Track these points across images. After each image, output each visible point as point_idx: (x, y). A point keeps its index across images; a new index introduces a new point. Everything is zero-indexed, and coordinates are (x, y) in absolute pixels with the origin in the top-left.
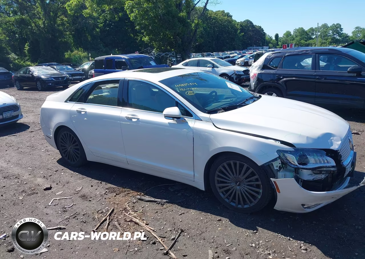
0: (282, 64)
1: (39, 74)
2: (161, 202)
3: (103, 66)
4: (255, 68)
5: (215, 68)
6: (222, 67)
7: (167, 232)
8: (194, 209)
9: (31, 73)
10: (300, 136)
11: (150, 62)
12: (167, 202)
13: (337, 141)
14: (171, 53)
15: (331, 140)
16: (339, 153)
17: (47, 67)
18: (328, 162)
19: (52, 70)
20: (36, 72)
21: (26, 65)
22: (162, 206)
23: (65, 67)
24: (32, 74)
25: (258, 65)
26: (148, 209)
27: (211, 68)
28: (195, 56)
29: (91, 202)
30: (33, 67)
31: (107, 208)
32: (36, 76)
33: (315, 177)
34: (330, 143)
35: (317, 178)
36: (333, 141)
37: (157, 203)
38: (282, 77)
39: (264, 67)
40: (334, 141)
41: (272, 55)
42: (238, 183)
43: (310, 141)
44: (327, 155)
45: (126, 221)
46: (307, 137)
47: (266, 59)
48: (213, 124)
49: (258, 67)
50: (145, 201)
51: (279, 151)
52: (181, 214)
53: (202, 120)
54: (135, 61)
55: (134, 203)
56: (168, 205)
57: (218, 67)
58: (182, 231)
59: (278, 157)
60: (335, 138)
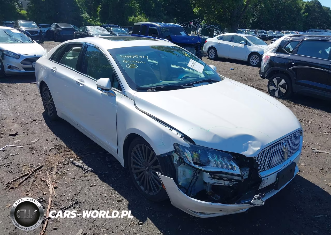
0: (297, 49)
1: (92, 33)
2: (86, 169)
3: (139, 32)
4: (269, 50)
5: (247, 46)
6: (254, 45)
7: (64, 200)
8: (108, 184)
9: (87, 31)
10: (208, 132)
11: (181, 32)
12: (92, 171)
13: (255, 146)
14: (217, 26)
15: (248, 143)
16: (255, 160)
17: (101, 28)
18: (233, 169)
19: (104, 31)
20: (91, 31)
21: (96, 24)
22: (84, 174)
23: (119, 30)
24: (87, 33)
25: (273, 47)
26: (70, 174)
27: (244, 45)
28: (247, 31)
29: (33, 155)
30: (90, 26)
31: (39, 163)
32: (90, 34)
33: (216, 182)
34: (243, 148)
35: (218, 183)
36: (249, 145)
37: (82, 170)
38: (293, 63)
39: (279, 50)
40: (252, 145)
41: (290, 37)
42: (147, 168)
43: (217, 141)
44: (234, 160)
45: (42, 180)
46: (215, 136)
47: (283, 41)
48: (135, 102)
49: (273, 49)
50: (75, 165)
51: (177, 145)
52: (92, 186)
53: (127, 97)
54: (165, 30)
55: (64, 165)
56: (91, 173)
57: (250, 45)
58: (77, 203)
59: (174, 151)
60: (254, 142)
